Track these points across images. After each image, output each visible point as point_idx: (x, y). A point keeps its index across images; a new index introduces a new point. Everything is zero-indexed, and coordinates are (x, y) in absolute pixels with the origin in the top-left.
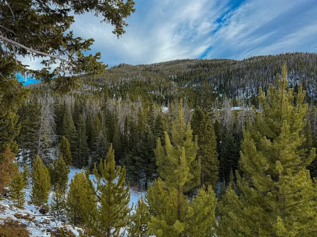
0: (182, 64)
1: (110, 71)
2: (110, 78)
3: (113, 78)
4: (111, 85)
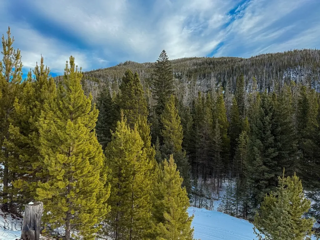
0: (188, 62)
1: (115, 68)
2: (112, 74)
3: (115, 75)
4: (113, 81)
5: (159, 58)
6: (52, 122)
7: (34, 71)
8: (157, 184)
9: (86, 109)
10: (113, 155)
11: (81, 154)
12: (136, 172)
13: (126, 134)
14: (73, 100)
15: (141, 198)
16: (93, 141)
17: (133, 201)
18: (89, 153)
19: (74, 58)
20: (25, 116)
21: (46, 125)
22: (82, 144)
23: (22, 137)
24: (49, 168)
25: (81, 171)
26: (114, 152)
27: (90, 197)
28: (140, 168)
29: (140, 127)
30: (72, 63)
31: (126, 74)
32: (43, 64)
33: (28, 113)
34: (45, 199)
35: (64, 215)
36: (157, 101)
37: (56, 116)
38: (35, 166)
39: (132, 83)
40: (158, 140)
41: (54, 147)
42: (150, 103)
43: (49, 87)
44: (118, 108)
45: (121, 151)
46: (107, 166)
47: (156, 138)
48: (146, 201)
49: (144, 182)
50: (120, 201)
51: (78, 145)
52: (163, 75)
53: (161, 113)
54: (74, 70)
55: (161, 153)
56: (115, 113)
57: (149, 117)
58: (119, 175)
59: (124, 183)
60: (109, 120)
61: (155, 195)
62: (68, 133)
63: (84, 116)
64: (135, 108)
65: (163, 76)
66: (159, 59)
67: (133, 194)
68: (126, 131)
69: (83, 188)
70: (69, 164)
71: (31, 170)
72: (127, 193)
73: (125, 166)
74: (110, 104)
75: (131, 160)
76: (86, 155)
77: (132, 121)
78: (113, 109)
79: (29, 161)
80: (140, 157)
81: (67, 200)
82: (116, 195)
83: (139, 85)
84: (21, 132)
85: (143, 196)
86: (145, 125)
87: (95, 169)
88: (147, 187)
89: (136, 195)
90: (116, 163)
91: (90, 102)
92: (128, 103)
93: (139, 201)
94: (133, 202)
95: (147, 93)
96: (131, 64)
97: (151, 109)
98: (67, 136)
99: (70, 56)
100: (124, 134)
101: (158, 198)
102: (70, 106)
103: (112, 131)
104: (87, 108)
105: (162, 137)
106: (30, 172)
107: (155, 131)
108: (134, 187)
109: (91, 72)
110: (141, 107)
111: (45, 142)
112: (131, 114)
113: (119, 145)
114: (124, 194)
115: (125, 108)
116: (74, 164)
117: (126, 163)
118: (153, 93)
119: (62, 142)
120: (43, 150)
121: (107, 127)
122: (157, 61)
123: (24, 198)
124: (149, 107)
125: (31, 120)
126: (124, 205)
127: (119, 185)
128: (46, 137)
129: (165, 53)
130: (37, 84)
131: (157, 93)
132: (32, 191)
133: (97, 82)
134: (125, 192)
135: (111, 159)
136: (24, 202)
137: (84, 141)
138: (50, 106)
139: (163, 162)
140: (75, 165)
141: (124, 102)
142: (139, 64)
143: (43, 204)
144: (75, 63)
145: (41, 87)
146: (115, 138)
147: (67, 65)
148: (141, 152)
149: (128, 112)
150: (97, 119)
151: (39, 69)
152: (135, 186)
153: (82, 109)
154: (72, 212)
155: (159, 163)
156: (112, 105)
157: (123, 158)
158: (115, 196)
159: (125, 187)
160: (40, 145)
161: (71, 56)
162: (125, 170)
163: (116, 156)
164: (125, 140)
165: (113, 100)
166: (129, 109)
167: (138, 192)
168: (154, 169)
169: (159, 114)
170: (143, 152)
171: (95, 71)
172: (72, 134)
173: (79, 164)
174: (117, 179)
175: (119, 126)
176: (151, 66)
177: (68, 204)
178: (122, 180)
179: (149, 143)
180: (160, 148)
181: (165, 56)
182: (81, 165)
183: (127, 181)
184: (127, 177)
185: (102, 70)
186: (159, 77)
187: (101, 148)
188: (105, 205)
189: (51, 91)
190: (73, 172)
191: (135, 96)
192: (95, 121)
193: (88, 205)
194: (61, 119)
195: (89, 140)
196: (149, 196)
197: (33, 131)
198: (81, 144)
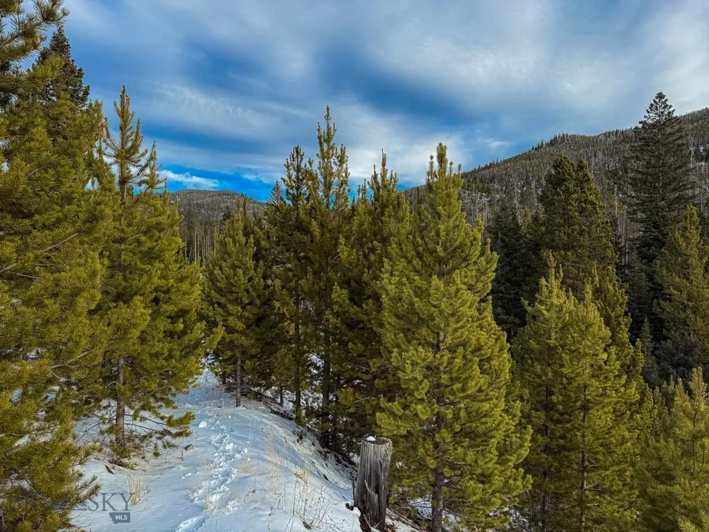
1: (527, 156)
2: (521, 171)
3: (527, 171)
4: (523, 186)
5: (647, 115)
6: (404, 279)
7: (371, 183)
8: (652, 441)
9: (470, 253)
10: (531, 359)
11: (461, 349)
12: (591, 405)
13: (561, 310)
14: (444, 234)
15: (606, 469)
16: (484, 323)
17: (585, 475)
18: (479, 349)
19: (445, 147)
20: (356, 270)
21: (393, 286)
22: (464, 327)
23: (354, 309)
24: (400, 374)
25: (464, 385)
26: (532, 351)
27: (485, 448)
28: (601, 395)
29: (598, 292)
30: (441, 157)
31: (555, 167)
32: (386, 167)
33: (360, 263)
34: (394, 435)
35: (430, 476)
36: (642, 224)
37: (410, 267)
38: (374, 365)
39: (571, 186)
40: (646, 327)
41: (408, 330)
42: (621, 230)
43: (396, 212)
44: (536, 247)
45: (551, 349)
46: (518, 382)
47: (642, 322)
48: (619, 480)
49: (614, 432)
50: (550, 467)
51: (456, 330)
52: (659, 157)
53: (654, 257)
54: (445, 172)
55: (658, 363)
56: (530, 260)
57: (619, 268)
58: (548, 407)
59: (560, 426)
60: (515, 274)
61: (649, 469)
62: (435, 303)
63: (465, 267)
64: (581, 246)
65: (660, 159)
66: (645, 117)
67: (583, 456)
68: (562, 301)
69: (469, 424)
70: (438, 369)
71: (367, 372)
72: (569, 451)
73: (561, 387)
74: (517, 240)
75: (578, 375)
76: (472, 352)
77: (573, 278)
78: (524, 251)
79: (364, 356)
80: (600, 368)
81: (436, 446)
82: (542, 451)
83: (591, 189)
84: (351, 299)
85: (613, 466)
86: (610, 287)
87: (494, 386)
88: (621, 444)
89: (594, 462)
90: (539, 376)
91: (479, 236)
92: (561, 236)
93: (599, 475)
94: (583, 475)
95: (612, 206)
96: (568, 141)
97: (625, 246)
98: (433, 309)
99: (438, 145)
100: (557, 309)
101: (657, 477)
102: (439, 249)
103: (527, 303)
104: (472, 250)
105: (661, 321)
106: (366, 377)
107: (638, 304)
108: (586, 439)
109: (473, 172)
110: (595, 243)
111: (393, 320)
112: (568, 260)
113: (544, 334)
114: (559, 452)
115: (554, 248)
116: (448, 369)
117: (565, 381)
118: (630, 205)
119: (422, 322)
120: (388, 335)
121: (511, 292)
122: (640, 122)
123: (356, 425)
124: (620, 243)
125: (365, 277)
126: (560, 479)
127: (546, 430)
128: (393, 310)
129: (664, 100)
130: (376, 209)
131: (642, 204)
132: (370, 415)
133: (486, 193)
134: (564, 448)
135: (527, 366)
136: (354, 433)
137: (468, 321)
138: (401, 249)
139: (664, 385)
140: (450, 372)
141: (552, 233)
142: (590, 137)
143: (391, 443)
144: (447, 157)
145: (383, 214)
146: (534, 317)
147: (432, 163)
148: (605, 356)
149: (561, 256)
150: (495, 274)
151: (379, 177)
152: (589, 438)
153: (462, 252)
154: (447, 471)
155: (654, 388)
156: (522, 241)
157: (556, 367)
158: (538, 454)
159: (563, 437)
160: (381, 325)
161: (440, 145)
162: (561, 395)
163: (538, 360)
164: (560, 325)
165: (524, 230)
166: (564, 249)
167: (597, 453)
168: (641, 402)
169: (650, 259)
170: (608, 357)
171: (483, 169)
172: (443, 306)
173: (458, 370)
174: (542, 414)
175: (545, 290)
176: (622, 137)
177: (438, 452)
178: (555, 418)
179: (625, 336)
180: (655, 348)
181: (664, 108)
182: (462, 373)
183: (568, 422)
184: (566, 413)
185: (498, 165)
186: (648, 163)
187: (504, 339)
188: (517, 470)
189: (401, 220)
190: (447, 387)
191: (580, 215)
192: (489, 277)
193: (481, 463)
194: (420, 275)
195: (478, 320)
196: (631, 468)
197: (369, 297)
198: (461, 328)
